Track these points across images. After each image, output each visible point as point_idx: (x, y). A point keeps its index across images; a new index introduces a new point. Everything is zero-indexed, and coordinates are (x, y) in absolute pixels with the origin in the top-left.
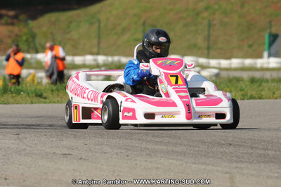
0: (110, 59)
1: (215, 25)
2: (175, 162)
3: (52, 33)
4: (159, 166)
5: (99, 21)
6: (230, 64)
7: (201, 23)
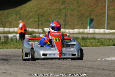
1: (68, 15)
3: (0, 19)
5: (20, 14)
6: (74, 31)
7: (62, 14)
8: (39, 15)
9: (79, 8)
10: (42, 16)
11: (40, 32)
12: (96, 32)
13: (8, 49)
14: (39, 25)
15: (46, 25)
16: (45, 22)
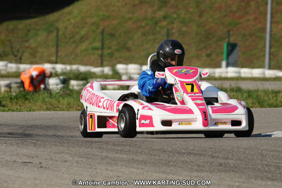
0: (68, 67)
1: (173, 34)
2: (136, 170)
3: (10, 41)
4: (120, 174)
5: (58, 30)
7: (159, 32)
8: (103, 32)
9: (200, 16)
10: (112, 35)
11: (107, 75)
12: (243, 75)
13: (30, 113)
14: (104, 58)
15: (121, 57)
16: (118, 50)
